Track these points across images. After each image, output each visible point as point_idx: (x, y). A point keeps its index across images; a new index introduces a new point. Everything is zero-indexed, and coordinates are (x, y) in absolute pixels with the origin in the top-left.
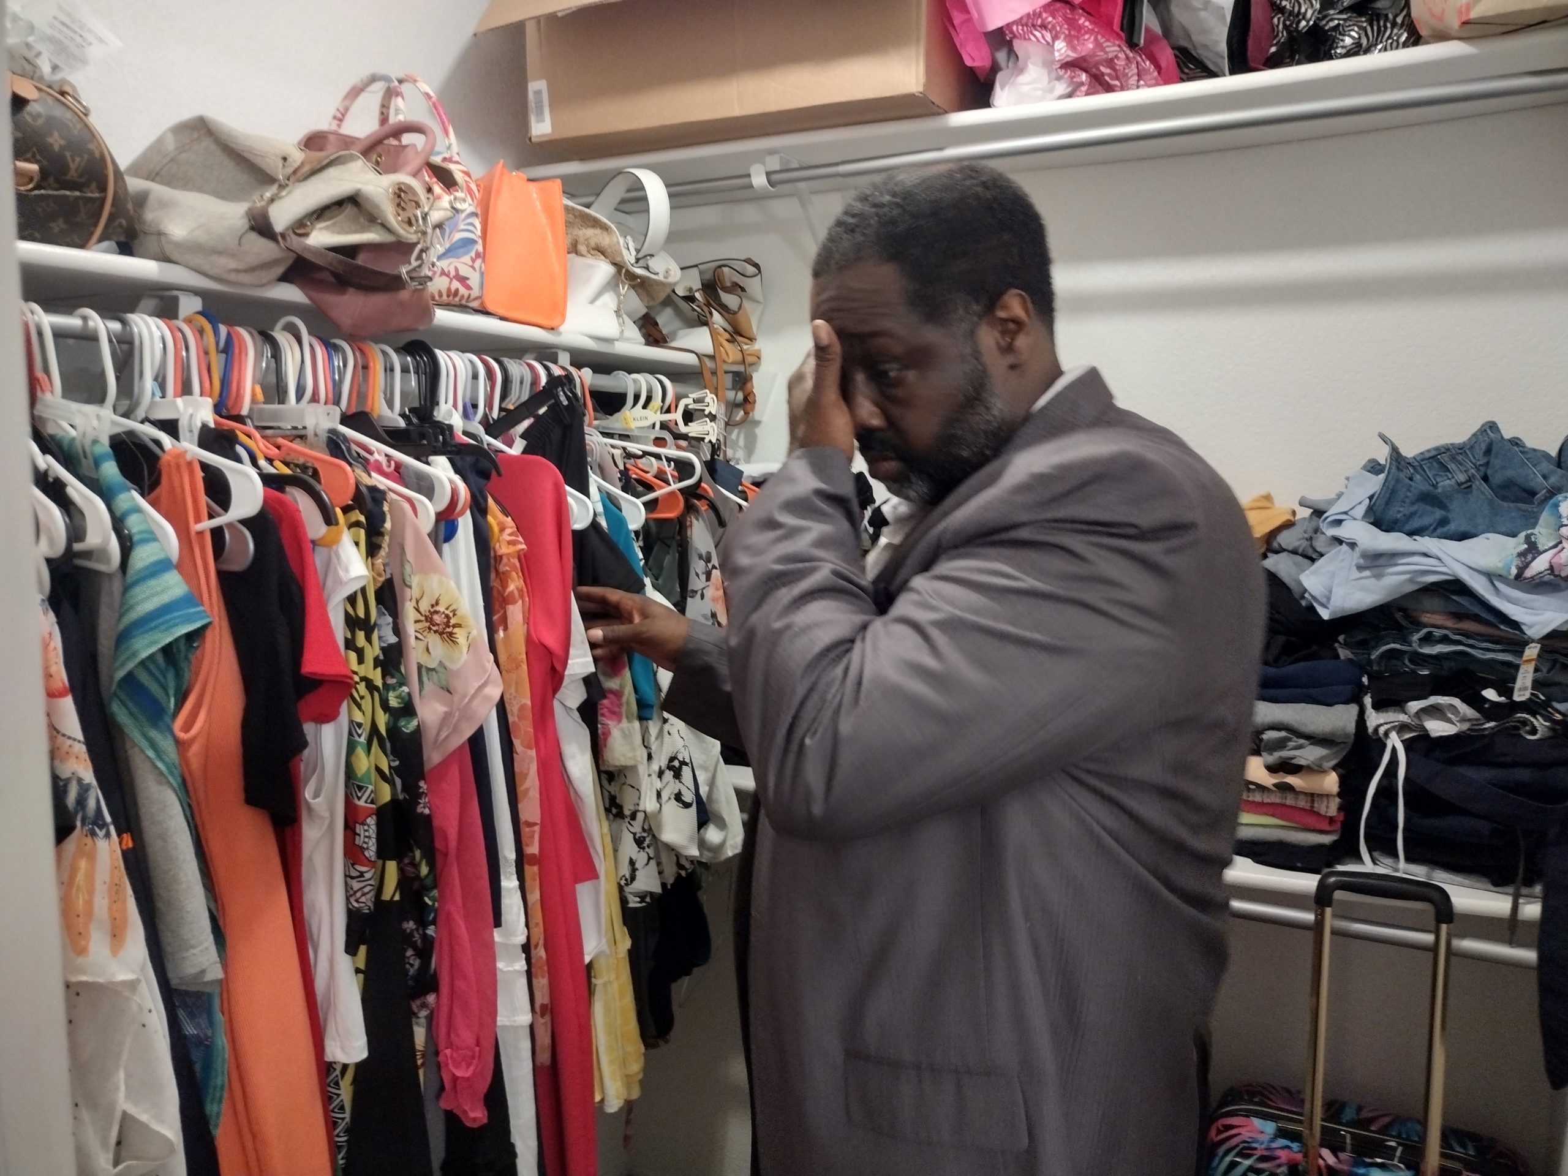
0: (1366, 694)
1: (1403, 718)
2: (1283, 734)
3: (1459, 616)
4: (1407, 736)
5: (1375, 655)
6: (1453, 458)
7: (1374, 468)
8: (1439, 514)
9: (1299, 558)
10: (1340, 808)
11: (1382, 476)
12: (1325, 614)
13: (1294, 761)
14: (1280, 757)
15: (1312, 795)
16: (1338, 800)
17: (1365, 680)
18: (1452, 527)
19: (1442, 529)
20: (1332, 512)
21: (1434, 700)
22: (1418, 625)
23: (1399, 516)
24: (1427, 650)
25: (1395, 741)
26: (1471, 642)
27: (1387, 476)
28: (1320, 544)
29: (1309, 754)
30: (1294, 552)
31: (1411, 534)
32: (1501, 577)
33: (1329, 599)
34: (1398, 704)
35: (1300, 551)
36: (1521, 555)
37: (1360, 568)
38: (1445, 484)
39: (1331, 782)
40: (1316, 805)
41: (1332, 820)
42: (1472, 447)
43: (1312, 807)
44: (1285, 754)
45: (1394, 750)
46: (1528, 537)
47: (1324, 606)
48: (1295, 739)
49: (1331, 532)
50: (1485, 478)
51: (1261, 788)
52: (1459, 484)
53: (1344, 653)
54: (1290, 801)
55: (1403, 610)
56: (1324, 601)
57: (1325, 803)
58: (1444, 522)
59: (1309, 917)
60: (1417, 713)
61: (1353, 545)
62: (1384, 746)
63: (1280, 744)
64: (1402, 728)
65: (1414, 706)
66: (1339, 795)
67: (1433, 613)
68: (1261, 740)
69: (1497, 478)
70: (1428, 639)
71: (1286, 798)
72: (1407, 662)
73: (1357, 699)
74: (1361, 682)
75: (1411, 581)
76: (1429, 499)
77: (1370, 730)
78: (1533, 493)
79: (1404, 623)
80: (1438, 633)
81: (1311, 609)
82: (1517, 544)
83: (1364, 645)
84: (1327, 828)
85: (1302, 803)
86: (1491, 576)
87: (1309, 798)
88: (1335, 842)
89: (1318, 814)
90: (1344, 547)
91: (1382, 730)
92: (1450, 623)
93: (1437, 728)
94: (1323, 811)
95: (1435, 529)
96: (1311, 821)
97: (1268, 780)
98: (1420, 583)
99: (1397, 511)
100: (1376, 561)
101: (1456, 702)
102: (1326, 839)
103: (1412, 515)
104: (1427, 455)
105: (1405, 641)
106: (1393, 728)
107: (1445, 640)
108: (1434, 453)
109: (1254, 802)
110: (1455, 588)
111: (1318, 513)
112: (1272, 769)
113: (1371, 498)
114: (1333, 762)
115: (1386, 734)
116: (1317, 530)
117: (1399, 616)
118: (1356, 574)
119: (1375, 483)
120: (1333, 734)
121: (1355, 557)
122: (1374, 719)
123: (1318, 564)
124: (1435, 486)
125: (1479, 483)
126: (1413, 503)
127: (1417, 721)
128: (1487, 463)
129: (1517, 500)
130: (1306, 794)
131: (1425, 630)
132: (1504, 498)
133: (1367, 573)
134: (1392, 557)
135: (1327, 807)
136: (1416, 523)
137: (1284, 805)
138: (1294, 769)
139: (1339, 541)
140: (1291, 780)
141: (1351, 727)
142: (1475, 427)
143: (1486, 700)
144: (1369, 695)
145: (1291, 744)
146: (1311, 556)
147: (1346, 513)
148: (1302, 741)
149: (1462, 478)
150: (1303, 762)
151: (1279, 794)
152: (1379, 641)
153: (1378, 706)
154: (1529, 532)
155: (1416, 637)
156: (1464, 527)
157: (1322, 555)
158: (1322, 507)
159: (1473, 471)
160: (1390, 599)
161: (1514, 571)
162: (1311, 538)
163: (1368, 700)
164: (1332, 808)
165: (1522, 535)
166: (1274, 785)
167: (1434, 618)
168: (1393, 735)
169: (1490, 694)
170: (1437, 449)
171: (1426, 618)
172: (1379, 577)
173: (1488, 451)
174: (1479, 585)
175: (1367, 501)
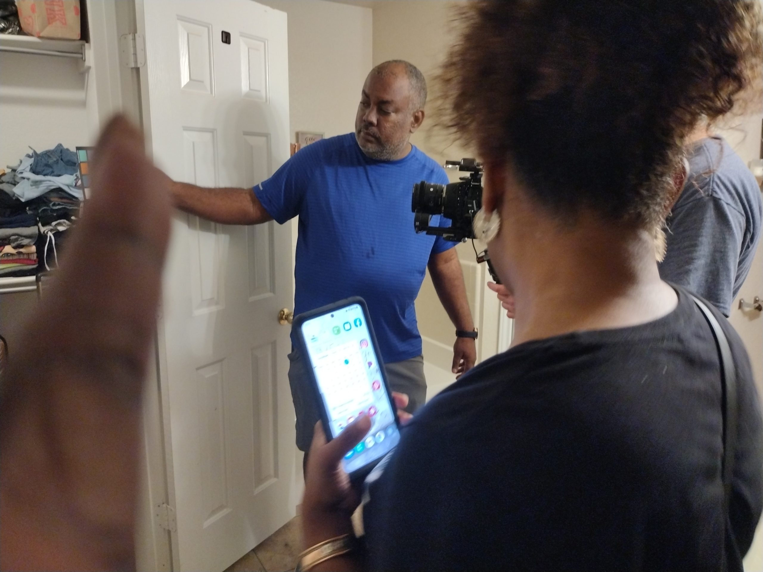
0: (39, 223)
1: (51, 227)
2: (17, 237)
3: (62, 198)
4: (53, 232)
5: (40, 211)
6: (51, 154)
7: (29, 156)
8: (51, 170)
9: (10, 185)
10: (37, 257)
11: (33, 159)
12: (23, 200)
13: (22, 244)
14: (17, 244)
15: (28, 254)
16: (36, 254)
17: (38, 219)
18: (55, 173)
19: (52, 174)
20: (19, 169)
21: (58, 221)
22: (51, 202)
23: (40, 170)
24: (55, 208)
25: (50, 234)
26: (66, 204)
27: (35, 159)
28: (17, 179)
29: (26, 241)
30: (8, 183)
31: (45, 175)
32: (71, 186)
33: (23, 195)
34: (49, 224)
35: (10, 182)
36: (76, 180)
37: (32, 186)
38: (51, 161)
39: (34, 249)
40: (30, 257)
41: (35, 261)
42: (56, 151)
43: (29, 257)
44: (18, 242)
45: (50, 237)
46: (76, 175)
47: (22, 198)
48: (20, 238)
49: (20, 176)
50: (62, 160)
51: (12, 255)
52: (55, 161)
53: (29, 212)
54: (22, 257)
55: (46, 198)
56: (22, 196)
57: (32, 256)
58: (53, 172)
59: (35, 287)
60: (55, 225)
61: (28, 179)
62: (47, 237)
63: (16, 240)
64: (51, 230)
65: (54, 223)
66: (36, 252)
67: (54, 197)
68: (10, 239)
69: (65, 159)
70: (54, 205)
71: (20, 256)
72: (49, 212)
73: (36, 224)
74: (37, 220)
75: (47, 188)
76: (47, 165)
77: (42, 232)
78: (75, 164)
79: (46, 201)
80: (57, 203)
81: (18, 200)
82: (73, 177)
83: (36, 209)
84: (34, 263)
85: (26, 257)
86: (68, 186)
87: (27, 255)
88: (37, 267)
89: (30, 260)
90: (26, 180)
91: (46, 232)
92: (60, 200)
93: (61, 228)
94: (32, 258)
95: (51, 174)
96: (29, 262)
97: (14, 251)
98: (50, 189)
99: (39, 169)
100: (36, 183)
101: (65, 221)
102: (35, 266)
103: (44, 170)
104: (44, 153)
105: (48, 206)
106: (49, 231)
107: (59, 205)
108: (45, 152)
109: (10, 260)
110: (59, 190)
111: (14, 170)
112: (15, 248)
113: (31, 165)
114: (33, 243)
115: (47, 233)
116: (15, 175)
117: (45, 199)
118: (30, 187)
119: (31, 161)
120: (32, 235)
121: (30, 183)
122: (43, 229)
123: (17, 186)
124: (48, 162)
125: (60, 161)
126: (43, 167)
127: (55, 228)
128: (61, 156)
129: (71, 165)
130: (26, 254)
131: (53, 203)
132: (67, 165)
133: (34, 187)
134: (41, 182)
135: (34, 256)
136: (45, 172)
137: (20, 259)
138: (22, 246)
139: (23, 178)
140: (22, 250)
141: (37, 232)
142: (56, 145)
143: (72, 220)
144: (40, 222)
145: (20, 239)
146: (15, 184)
147: (24, 170)
148: (23, 238)
149: (55, 159)
150: (24, 244)
151: (18, 256)
152: (40, 208)
153: (43, 225)
154: (76, 174)
155: (51, 205)
156: (59, 173)
157: (18, 183)
158: (15, 168)
159: (58, 158)
160: (42, 194)
161: (74, 184)
162: (14, 178)
163: (40, 224)
164: (34, 257)
165: (75, 175)
166: (17, 253)
167: (55, 199)
168: (49, 233)
169: (73, 218)
170: (46, 151)
171: (52, 199)
172: (38, 188)
173: (61, 152)
174: (66, 188)
175: (30, 166)
